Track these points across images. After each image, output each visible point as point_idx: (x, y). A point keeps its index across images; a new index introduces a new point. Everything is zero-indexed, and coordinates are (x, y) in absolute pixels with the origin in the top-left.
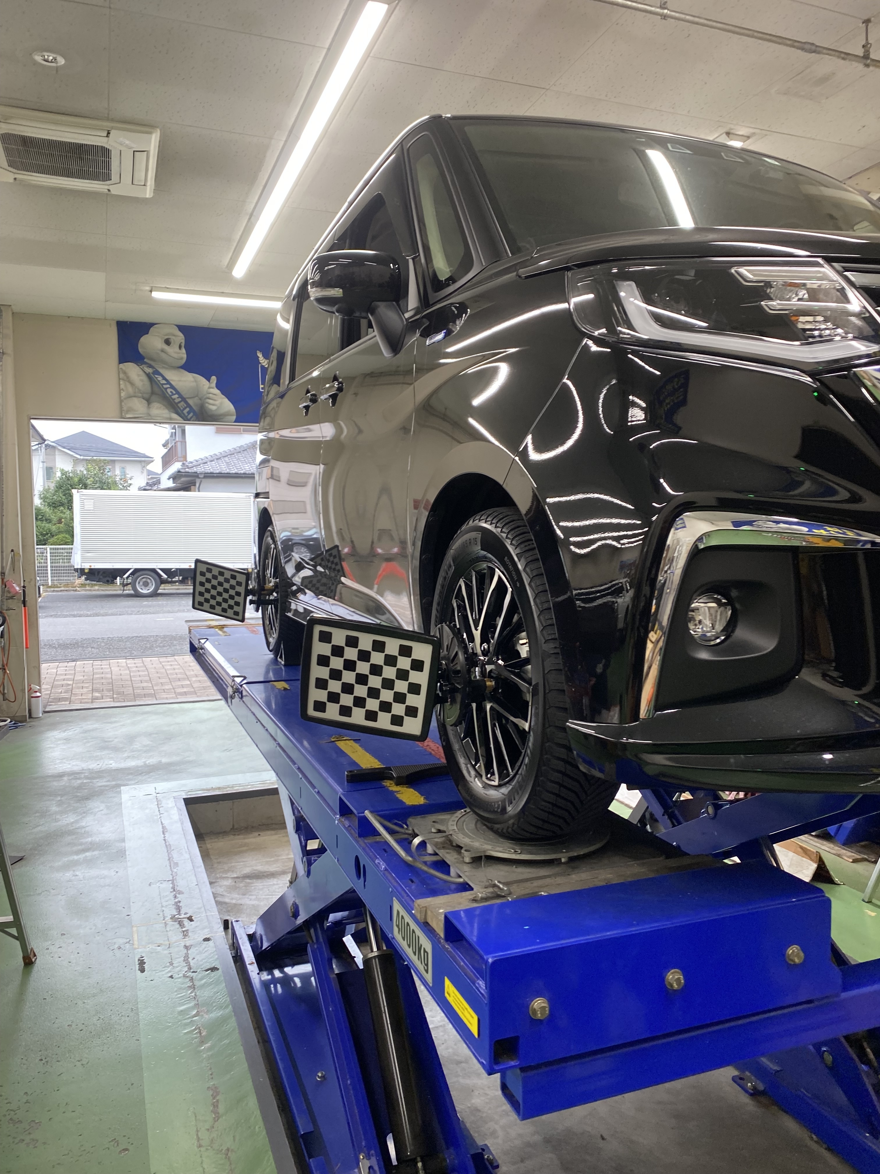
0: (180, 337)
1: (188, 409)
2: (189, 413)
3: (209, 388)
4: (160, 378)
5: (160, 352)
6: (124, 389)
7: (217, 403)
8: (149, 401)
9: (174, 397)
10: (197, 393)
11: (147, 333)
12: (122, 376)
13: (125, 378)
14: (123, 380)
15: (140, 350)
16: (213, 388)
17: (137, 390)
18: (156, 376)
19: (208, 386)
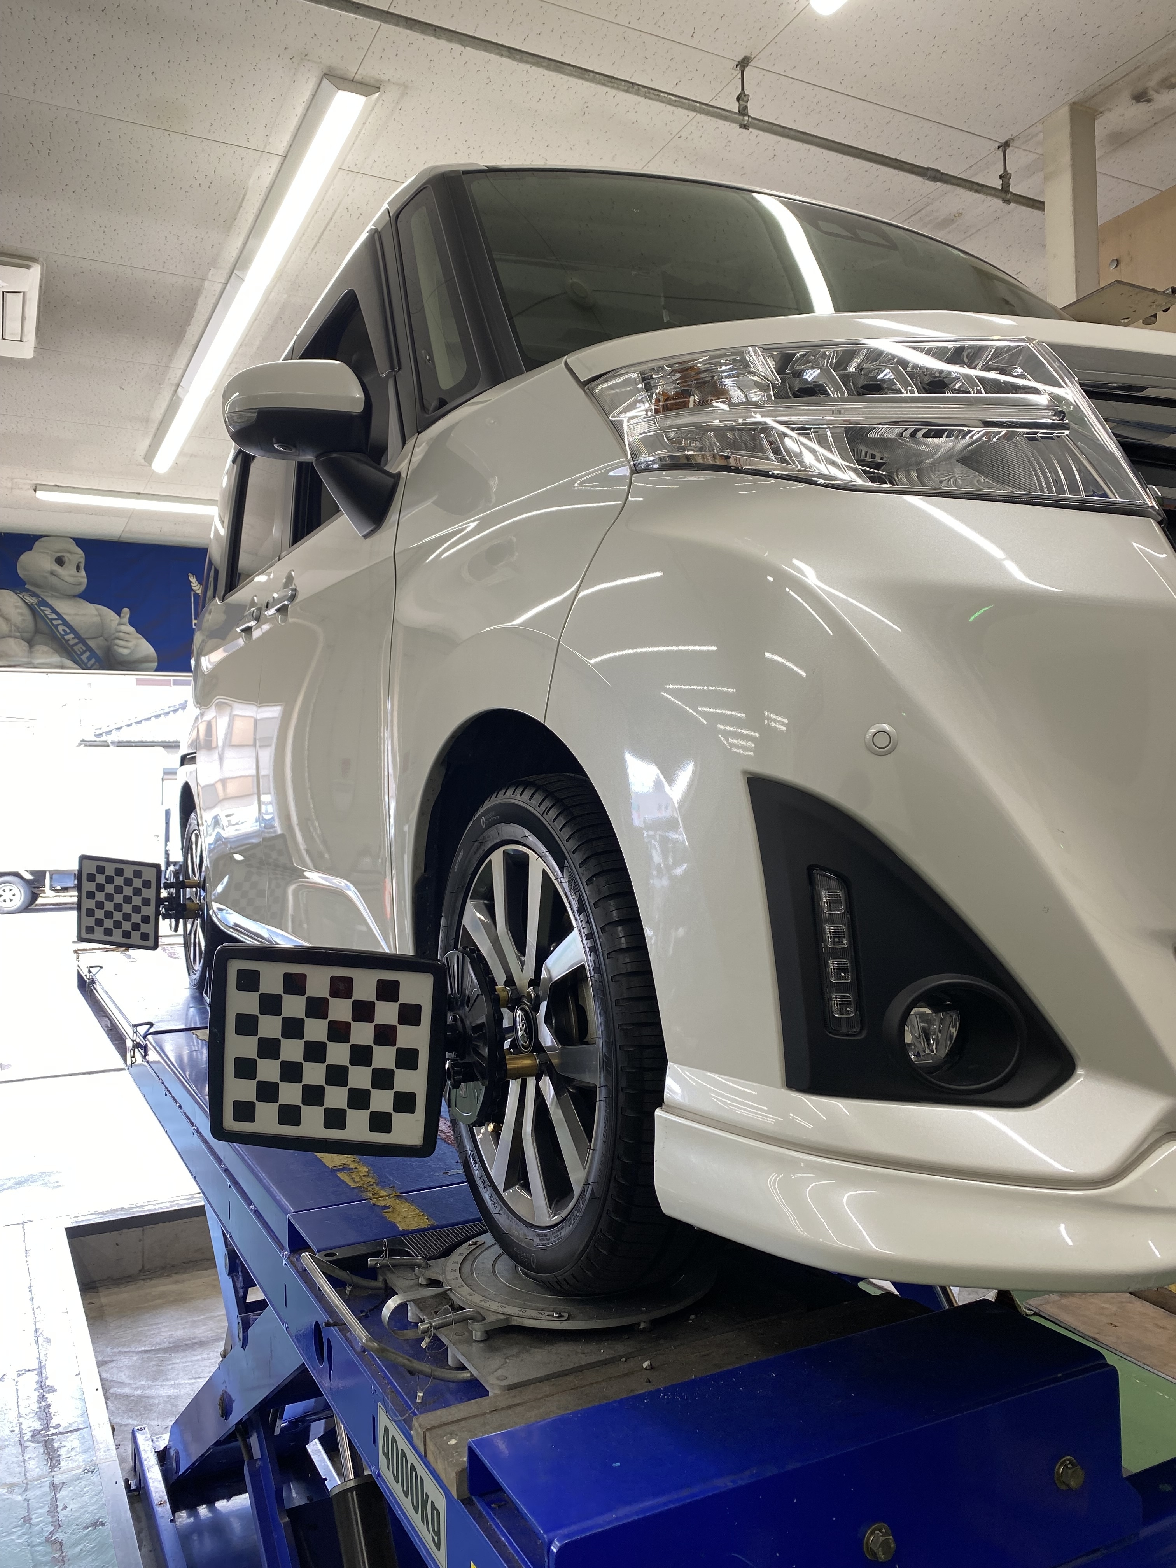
0: (79, 555)
1: (88, 654)
2: (89, 659)
3: (120, 624)
4: (48, 611)
5: (48, 575)
7: (130, 644)
8: (31, 644)
9: (67, 637)
10: (101, 631)
11: (31, 550)
15: (20, 572)
16: (125, 625)
17: (13, 628)
18: (42, 608)
19: (117, 622)
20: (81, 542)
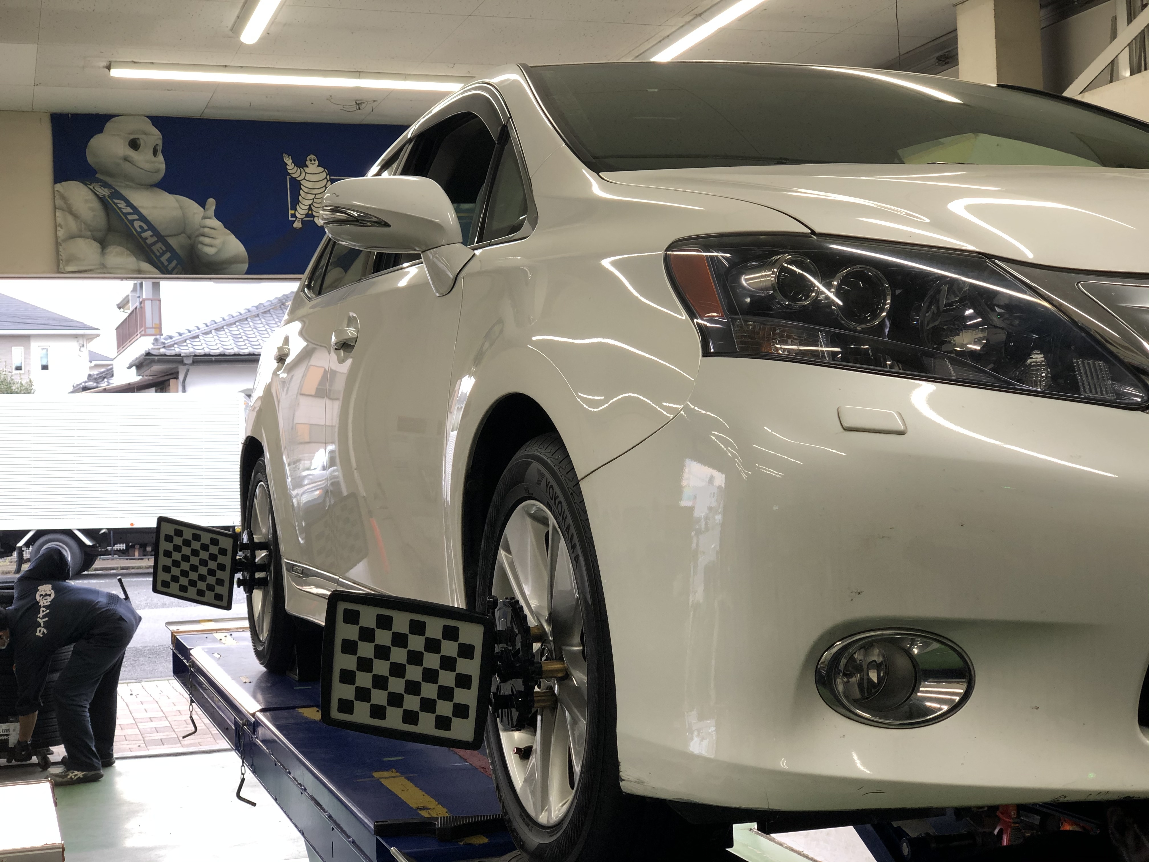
0: (155, 136)
1: (168, 255)
2: (169, 261)
3: (204, 218)
4: (122, 204)
5: (121, 162)
6: (62, 224)
7: (217, 242)
8: (103, 243)
9: (144, 235)
10: (183, 227)
11: (101, 131)
12: (59, 202)
13: (64, 206)
14: (62, 209)
15: (90, 159)
16: (210, 218)
17: (83, 226)
18: (116, 201)
19: (202, 215)
20: (158, 121)
